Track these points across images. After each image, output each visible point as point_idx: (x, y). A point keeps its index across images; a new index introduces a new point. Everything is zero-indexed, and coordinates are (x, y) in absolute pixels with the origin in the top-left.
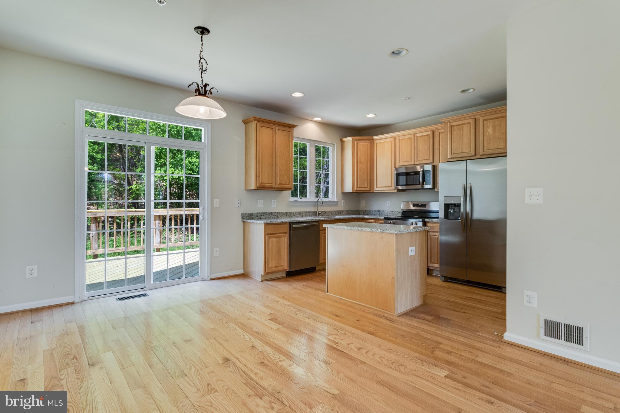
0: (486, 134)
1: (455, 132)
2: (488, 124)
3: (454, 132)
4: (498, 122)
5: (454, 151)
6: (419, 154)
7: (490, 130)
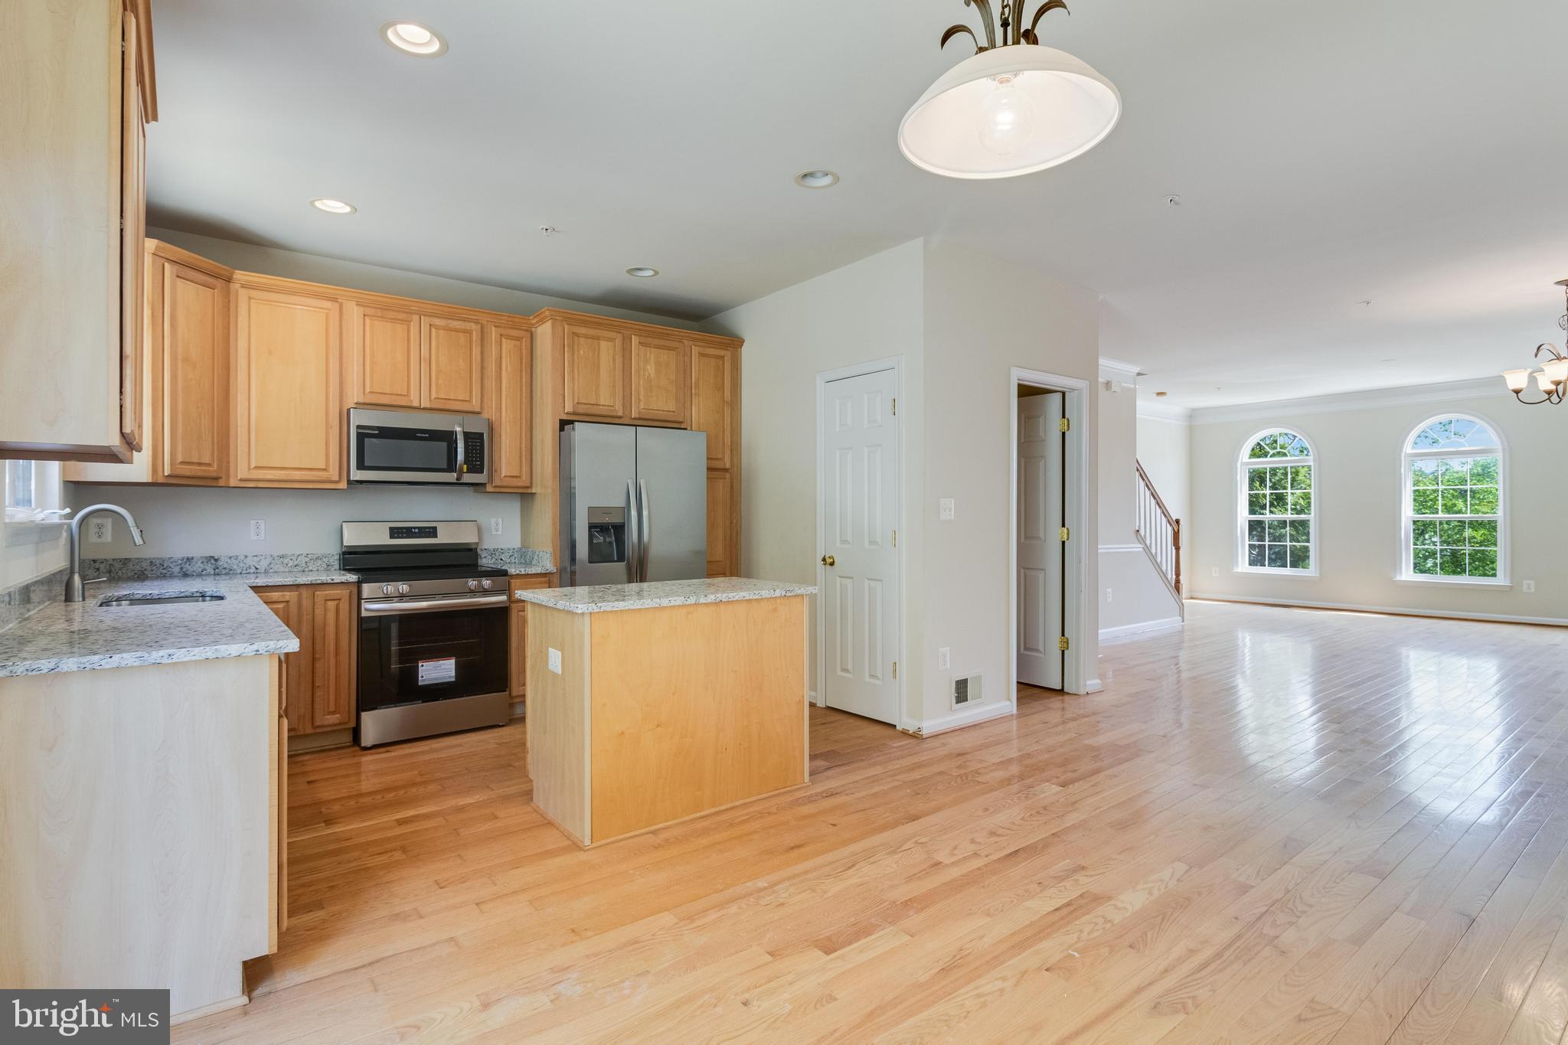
0: (644, 375)
1: (582, 352)
2: (648, 354)
3: (578, 351)
4: (665, 357)
5: (578, 398)
6: (437, 379)
7: (651, 369)
